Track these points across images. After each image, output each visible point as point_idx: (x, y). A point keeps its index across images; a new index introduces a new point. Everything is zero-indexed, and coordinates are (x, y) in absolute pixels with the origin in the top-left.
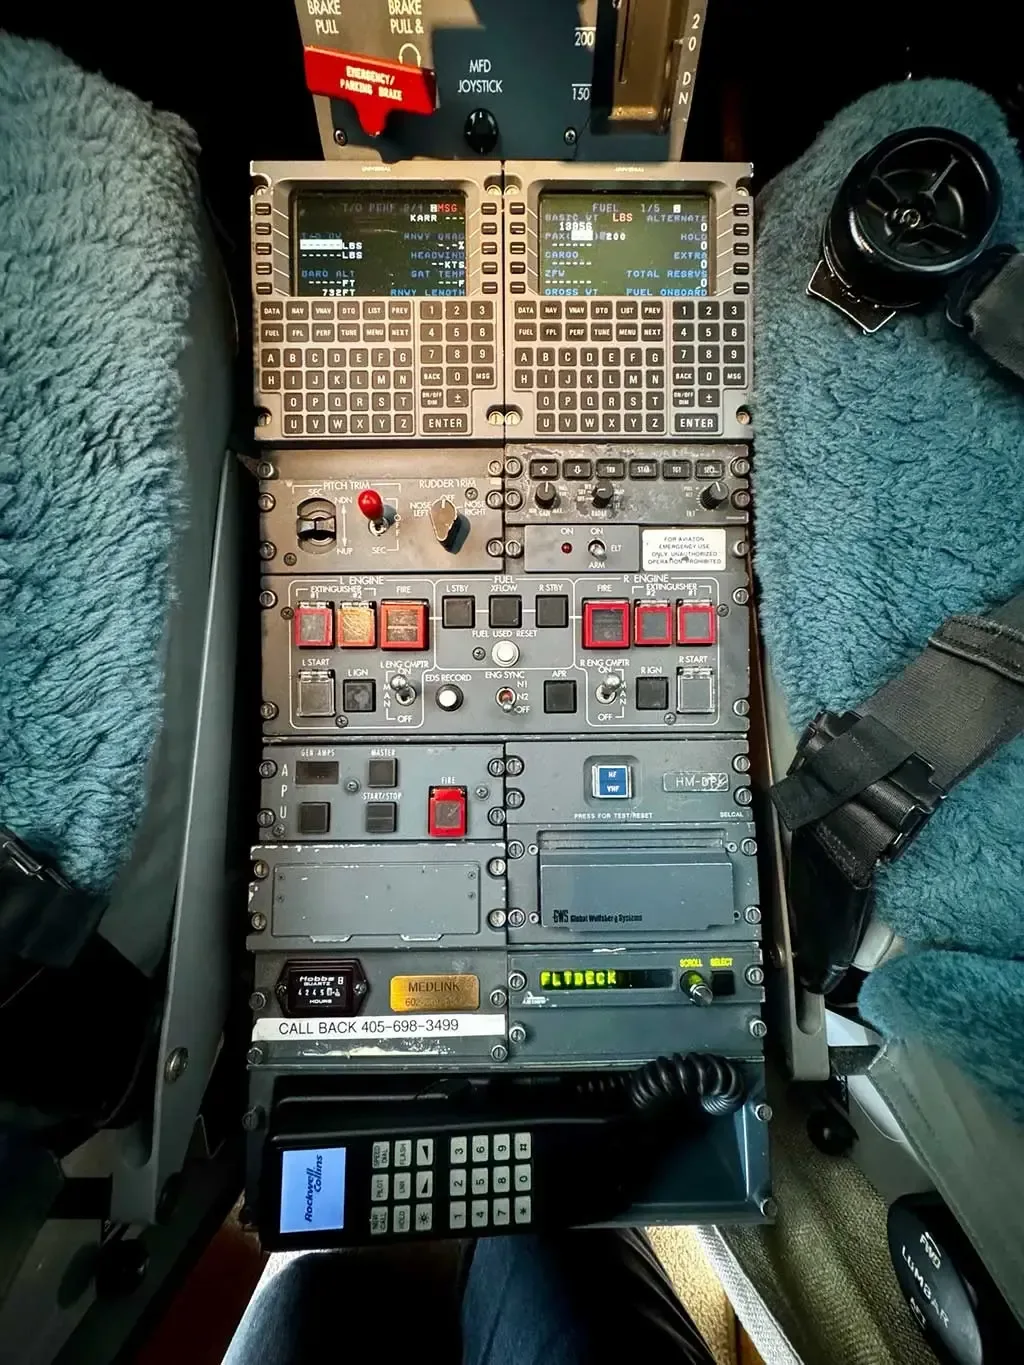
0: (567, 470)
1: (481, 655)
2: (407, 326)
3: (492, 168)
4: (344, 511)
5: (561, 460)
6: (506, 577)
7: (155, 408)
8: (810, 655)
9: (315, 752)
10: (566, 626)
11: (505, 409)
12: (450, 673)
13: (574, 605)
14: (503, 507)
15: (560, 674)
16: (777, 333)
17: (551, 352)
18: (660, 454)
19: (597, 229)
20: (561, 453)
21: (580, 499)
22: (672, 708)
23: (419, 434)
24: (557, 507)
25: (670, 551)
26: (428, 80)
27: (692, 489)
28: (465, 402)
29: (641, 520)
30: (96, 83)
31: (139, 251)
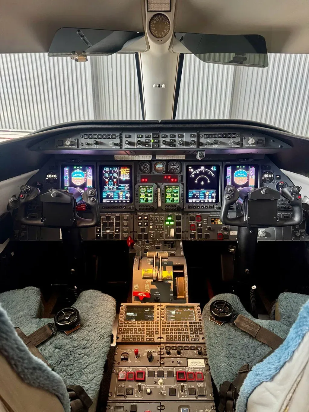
0: (172, 348)
1: (156, 383)
2: (144, 325)
3: (159, 304)
4: (130, 355)
5: (171, 346)
6: (161, 367)
7: (109, 332)
8: (218, 376)
9: (119, 404)
10: (173, 377)
11: (160, 338)
12: (149, 386)
13: (175, 372)
14: (160, 354)
15: (172, 387)
16: (206, 326)
17: (169, 329)
18: (190, 346)
19: (176, 312)
20: (171, 345)
21: (175, 353)
22: (197, 395)
23: (145, 341)
24: (171, 354)
25: (193, 363)
26: (150, 294)
27: (196, 351)
28: (154, 336)
29: (187, 357)
30: (107, 295)
31: (110, 313)
